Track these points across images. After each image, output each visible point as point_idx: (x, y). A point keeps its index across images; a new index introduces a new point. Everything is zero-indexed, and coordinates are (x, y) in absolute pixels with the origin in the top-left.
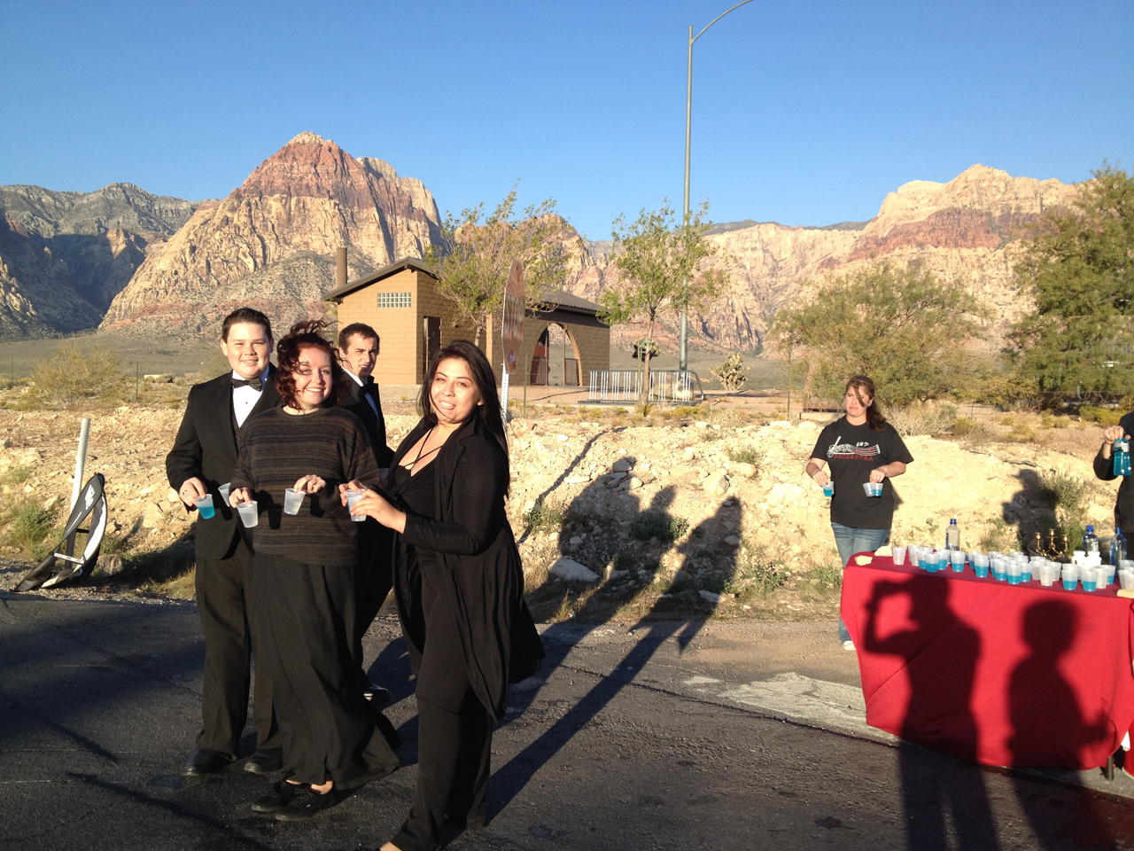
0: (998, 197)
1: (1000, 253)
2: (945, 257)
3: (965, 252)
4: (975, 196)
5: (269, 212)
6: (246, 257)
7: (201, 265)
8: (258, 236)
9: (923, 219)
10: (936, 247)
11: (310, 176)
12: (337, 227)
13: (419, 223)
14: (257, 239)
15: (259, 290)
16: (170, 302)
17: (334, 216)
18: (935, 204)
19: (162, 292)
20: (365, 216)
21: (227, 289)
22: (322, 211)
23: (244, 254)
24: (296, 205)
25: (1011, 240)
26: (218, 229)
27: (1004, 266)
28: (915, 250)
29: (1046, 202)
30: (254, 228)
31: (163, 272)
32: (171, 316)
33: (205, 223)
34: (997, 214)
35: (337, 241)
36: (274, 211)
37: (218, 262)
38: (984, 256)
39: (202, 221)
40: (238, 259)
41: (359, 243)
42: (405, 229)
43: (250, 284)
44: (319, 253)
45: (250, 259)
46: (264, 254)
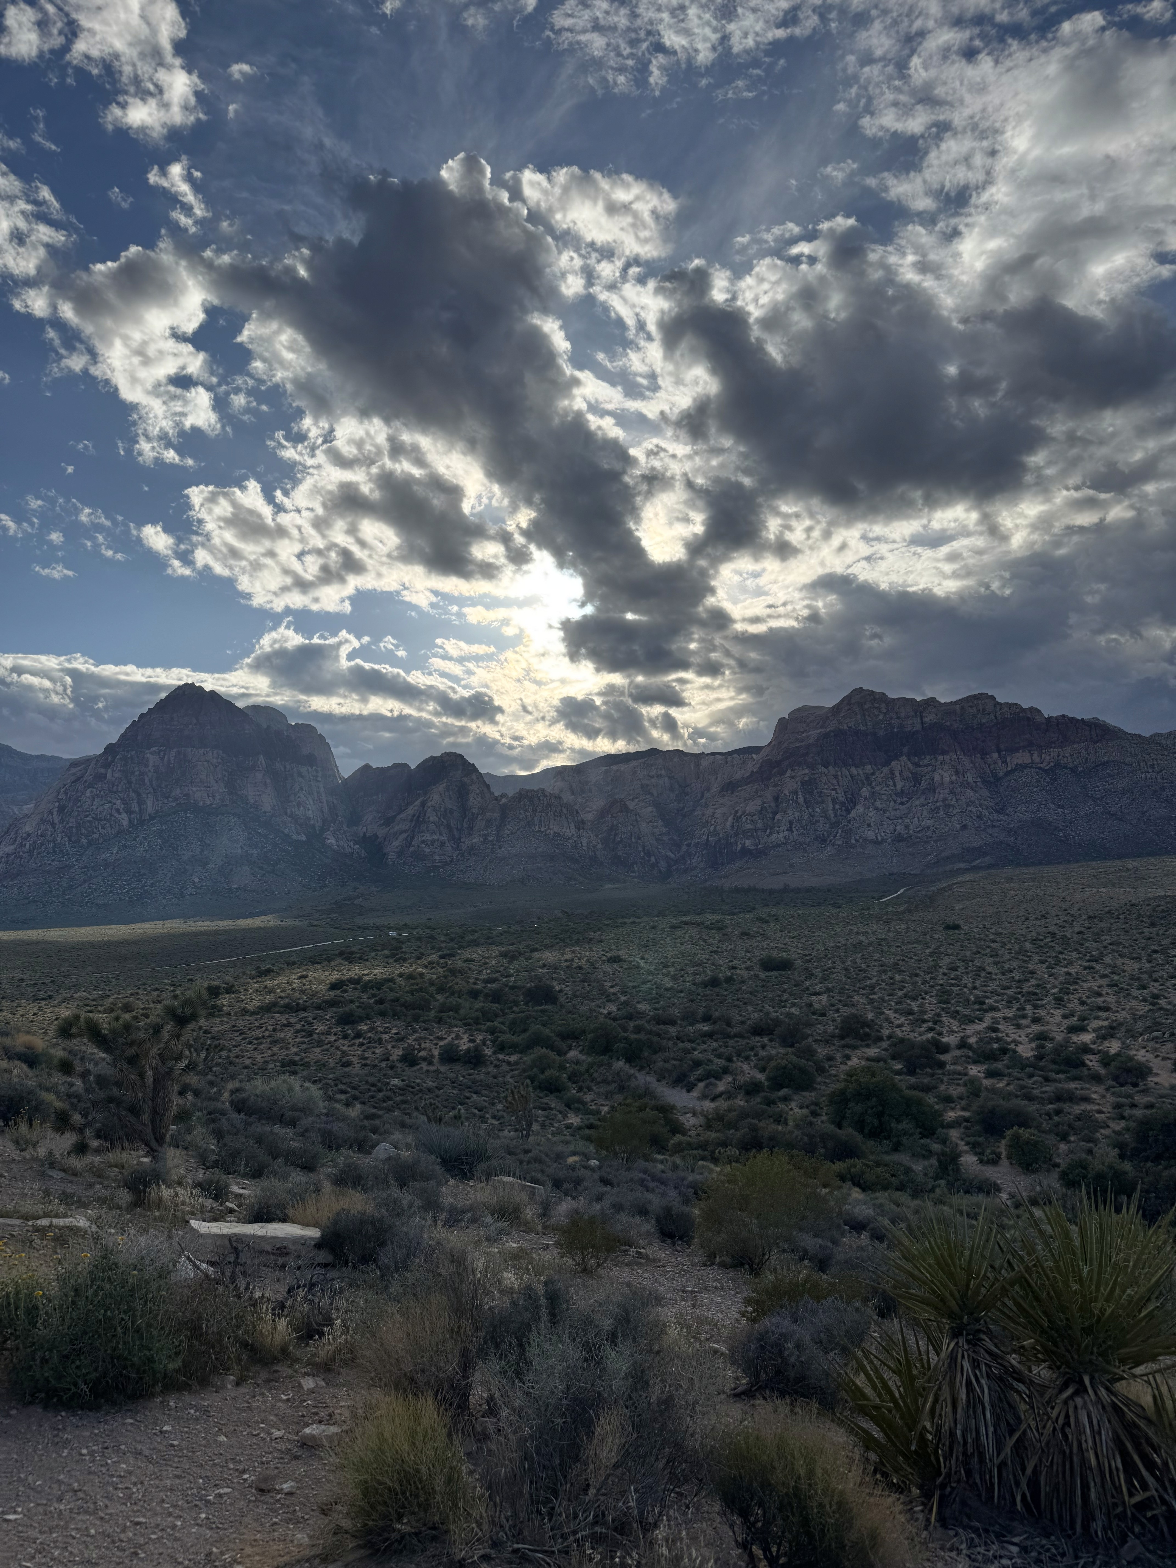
0: (881, 717)
1: (886, 770)
2: (836, 776)
3: (854, 771)
4: (859, 717)
5: (146, 766)
6: (120, 813)
7: (71, 824)
8: (134, 791)
9: (811, 741)
10: (826, 767)
11: (191, 726)
12: (221, 776)
13: (311, 768)
14: (132, 795)
15: (132, 847)
16: (34, 866)
17: (218, 767)
18: (822, 727)
19: (25, 855)
20: (253, 763)
21: (98, 849)
22: (206, 761)
23: (118, 811)
24: (176, 757)
25: (896, 757)
26: (91, 786)
27: (891, 783)
28: (807, 771)
29: (926, 720)
30: (130, 782)
31: (29, 835)
32: (34, 880)
34: (881, 733)
35: (221, 790)
36: (151, 764)
37: (89, 821)
38: (873, 774)
39: (73, 778)
40: (111, 815)
41: (245, 792)
42: (295, 775)
43: (124, 842)
44: (201, 804)
45: (124, 815)
46: (140, 809)
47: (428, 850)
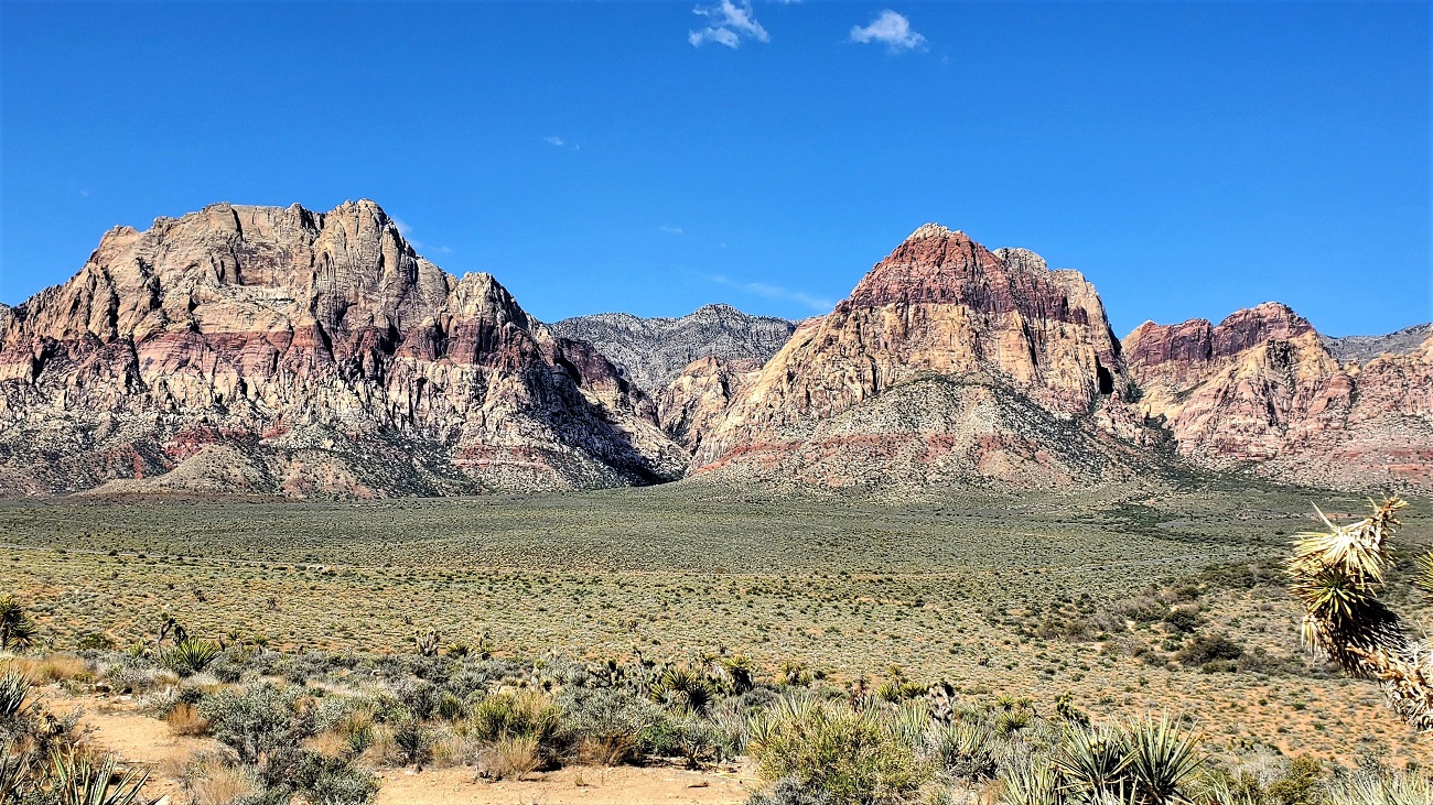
5: (882, 326)
6: (853, 382)
7: (800, 394)
8: (868, 356)
11: (932, 277)
12: (967, 338)
13: (1077, 327)
14: (866, 360)
15: (867, 422)
16: (764, 440)
17: (963, 326)
19: (755, 428)
20: (1004, 322)
21: (830, 423)
22: (949, 319)
23: (850, 378)
24: (915, 315)
26: (821, 349)
30: (863, 347)
31: (757, 405)
32: (764, 456)
33: (806, 344)
35: (967, 355)
36: (887, 324)
37: (820, 391)
39: (803, 342)
40: (844, 385)
41: (996, 357)
42: (1058, 335)
43: (857, 415)
44: (944, 373)
45: (858, 384)
46: (875, 378)
47: (1239, 438)
